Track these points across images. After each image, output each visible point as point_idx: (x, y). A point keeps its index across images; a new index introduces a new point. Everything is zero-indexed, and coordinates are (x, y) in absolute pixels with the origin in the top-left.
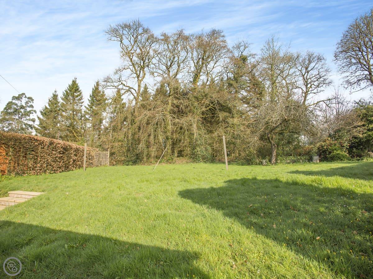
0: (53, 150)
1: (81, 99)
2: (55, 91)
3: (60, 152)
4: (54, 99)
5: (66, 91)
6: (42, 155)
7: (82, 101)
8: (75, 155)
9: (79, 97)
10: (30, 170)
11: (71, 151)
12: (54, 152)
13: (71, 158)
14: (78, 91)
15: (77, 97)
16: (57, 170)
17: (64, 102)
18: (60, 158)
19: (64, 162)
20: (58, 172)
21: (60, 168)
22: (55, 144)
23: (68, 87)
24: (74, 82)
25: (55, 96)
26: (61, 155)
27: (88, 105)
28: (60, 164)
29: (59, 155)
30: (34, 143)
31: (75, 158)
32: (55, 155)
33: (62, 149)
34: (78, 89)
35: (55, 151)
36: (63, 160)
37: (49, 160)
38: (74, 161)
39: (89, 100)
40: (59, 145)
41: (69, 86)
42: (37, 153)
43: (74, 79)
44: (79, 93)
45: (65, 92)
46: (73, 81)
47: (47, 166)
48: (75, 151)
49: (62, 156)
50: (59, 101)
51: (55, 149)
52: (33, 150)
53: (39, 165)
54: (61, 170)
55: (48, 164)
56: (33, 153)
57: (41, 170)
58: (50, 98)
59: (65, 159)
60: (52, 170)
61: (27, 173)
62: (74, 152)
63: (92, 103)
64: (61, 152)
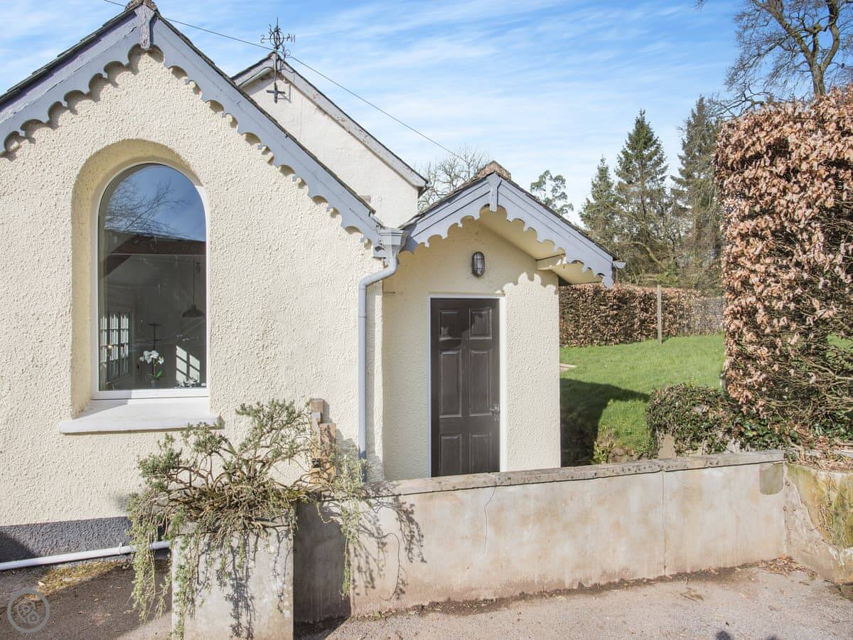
0: (601, 305)
1: (661, 160)
2: (602, 160)
3: (613, 306)
4: (600, 179)
5: (625, 153)
6: (584, 314)
7: (663, 165)
8: (642, 309)
9: (655, 158)
10: (571, 339)
11: (634, 302)
12: (602, 308)
13: (636, 317)
14: (652, 142)
15: (650, 159)
16: (610, 340)
17: (622, 180)
18: (613, 318)
19: (621, 325)
20: (613, 343)
21: (615, 336)
22: (603, 293)
23: (627, 139)
24: (641, 124)
25: (603, 173)
26: (615, 312)
27: (682, 172)
28: (615, 329)
29: (611, 313)
30: (573, 294)
31: (644, 315)
32: (605, 312)
33: (615, 301)
34: (650, 139)
35: (605, 305)
36: (619, 320)
37: (596, 322)
38: (643, 322)
39: (680, 157)
40: (610, 294)
41: (630, 137)
42: (578, 311)
43: (639, 116)
44: (653, 149)
45: (622, 156)
46: (638, 122)
47: (594, 332)
48: (643, 301)
49: (617, 314)
50: (611, 181)
51: (603, 301)
52: (572, 307)
53: (582, 331)
54: (618, 340)
55: (596, 329)
56: (572, 310)
57: (585, 339)
58: (594, 179)
59: (624, 318)
60: (603, 340)
61: (568, 343)
62: (640, 303)
63: (688, 164)
64: (615, 307)
